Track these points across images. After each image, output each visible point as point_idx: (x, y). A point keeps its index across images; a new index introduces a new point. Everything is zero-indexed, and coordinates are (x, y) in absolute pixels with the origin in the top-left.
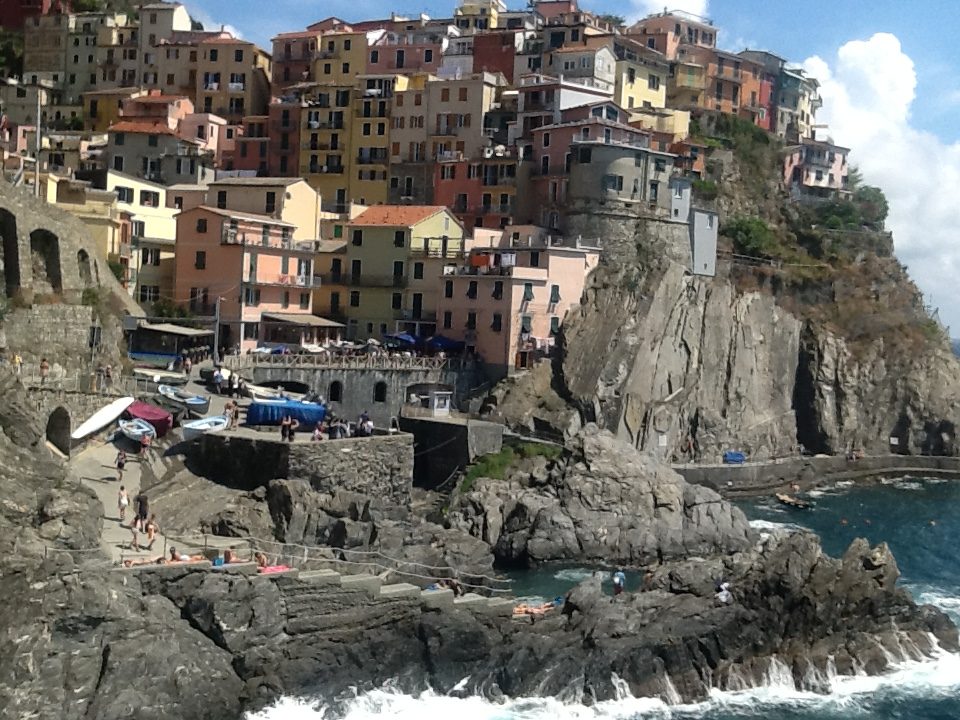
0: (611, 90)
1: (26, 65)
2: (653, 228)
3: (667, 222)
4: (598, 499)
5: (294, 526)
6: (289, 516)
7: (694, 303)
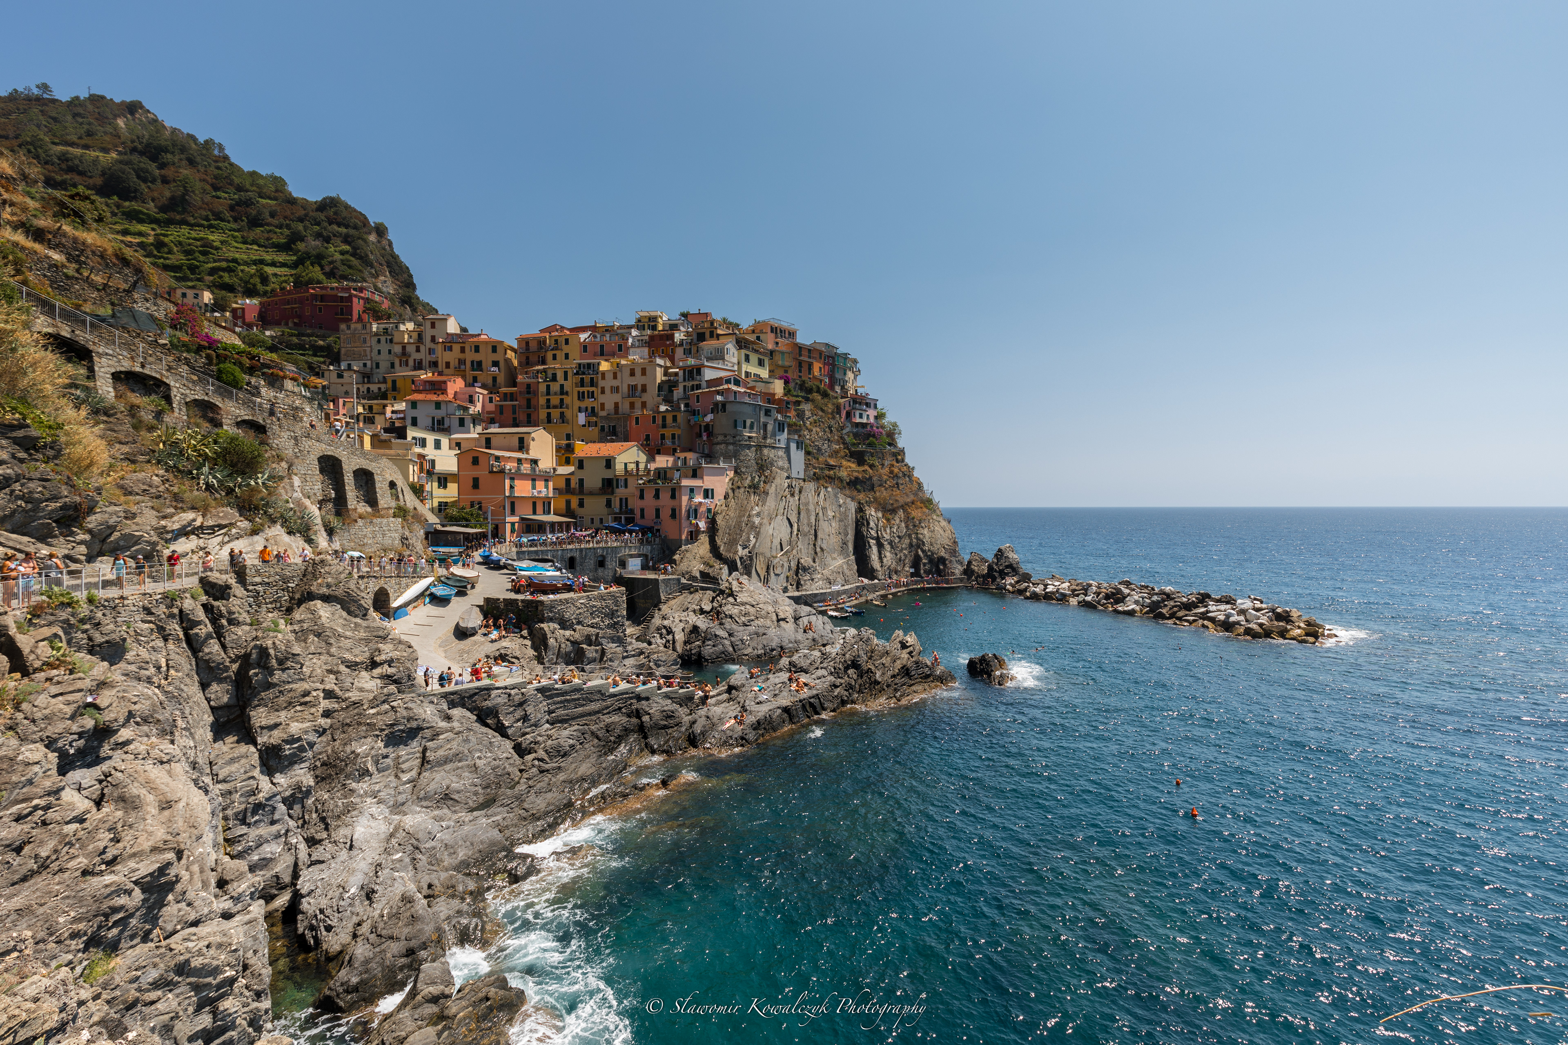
0: (736, 368)
1: (342, 357)
2: (766, 451)
3: (774, 448)
4: (743, 619)
5: (550, 653)
6: (546, 646)
7: (792, 495)
